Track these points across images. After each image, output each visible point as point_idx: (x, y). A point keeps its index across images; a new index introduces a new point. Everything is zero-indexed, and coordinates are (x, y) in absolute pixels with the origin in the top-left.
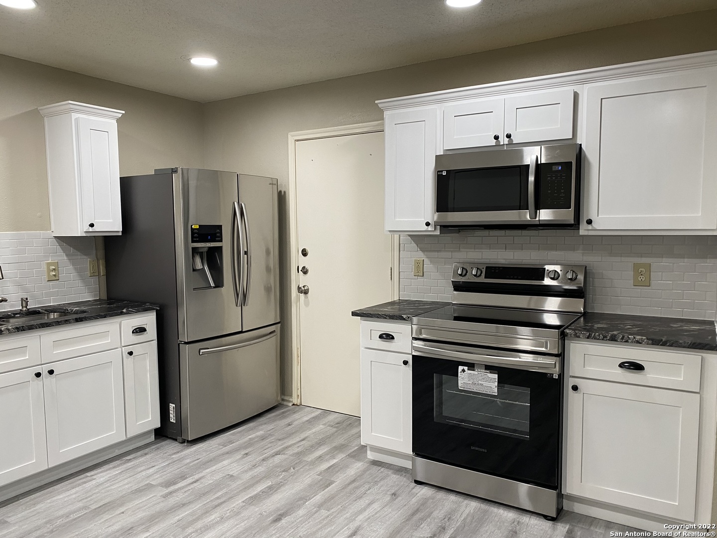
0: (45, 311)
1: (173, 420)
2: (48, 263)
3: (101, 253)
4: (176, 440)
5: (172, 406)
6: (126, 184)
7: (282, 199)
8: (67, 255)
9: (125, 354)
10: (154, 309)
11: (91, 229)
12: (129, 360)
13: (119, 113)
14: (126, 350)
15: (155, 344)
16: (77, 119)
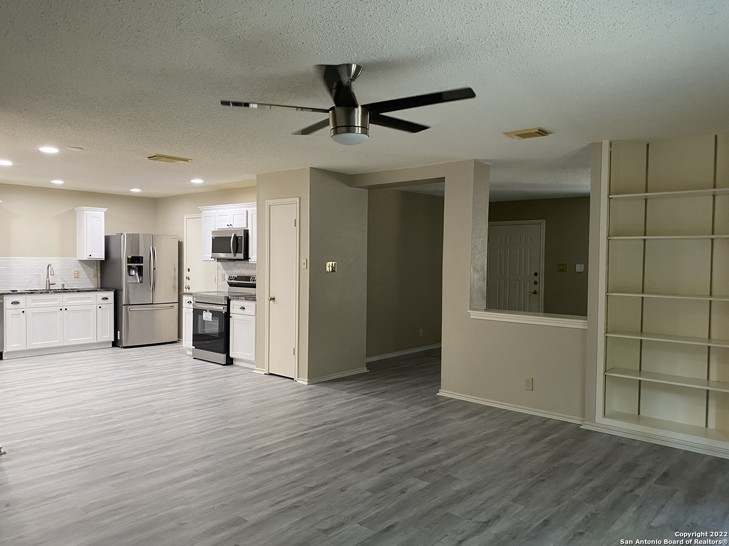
1: (119, 339)
2: (74, 271)
3: (99, 267)
4: (119, 347)
5: (119, 332)
6: (107, 239)
7: (180, 245)
8: (83, 268)
9: (98, 307)
10: (113, 291)
11: (90, 257)
12: (100, 310)
13: (105, 210)
14: (99, 306)
15: (113, 305)
16: (86, 213)
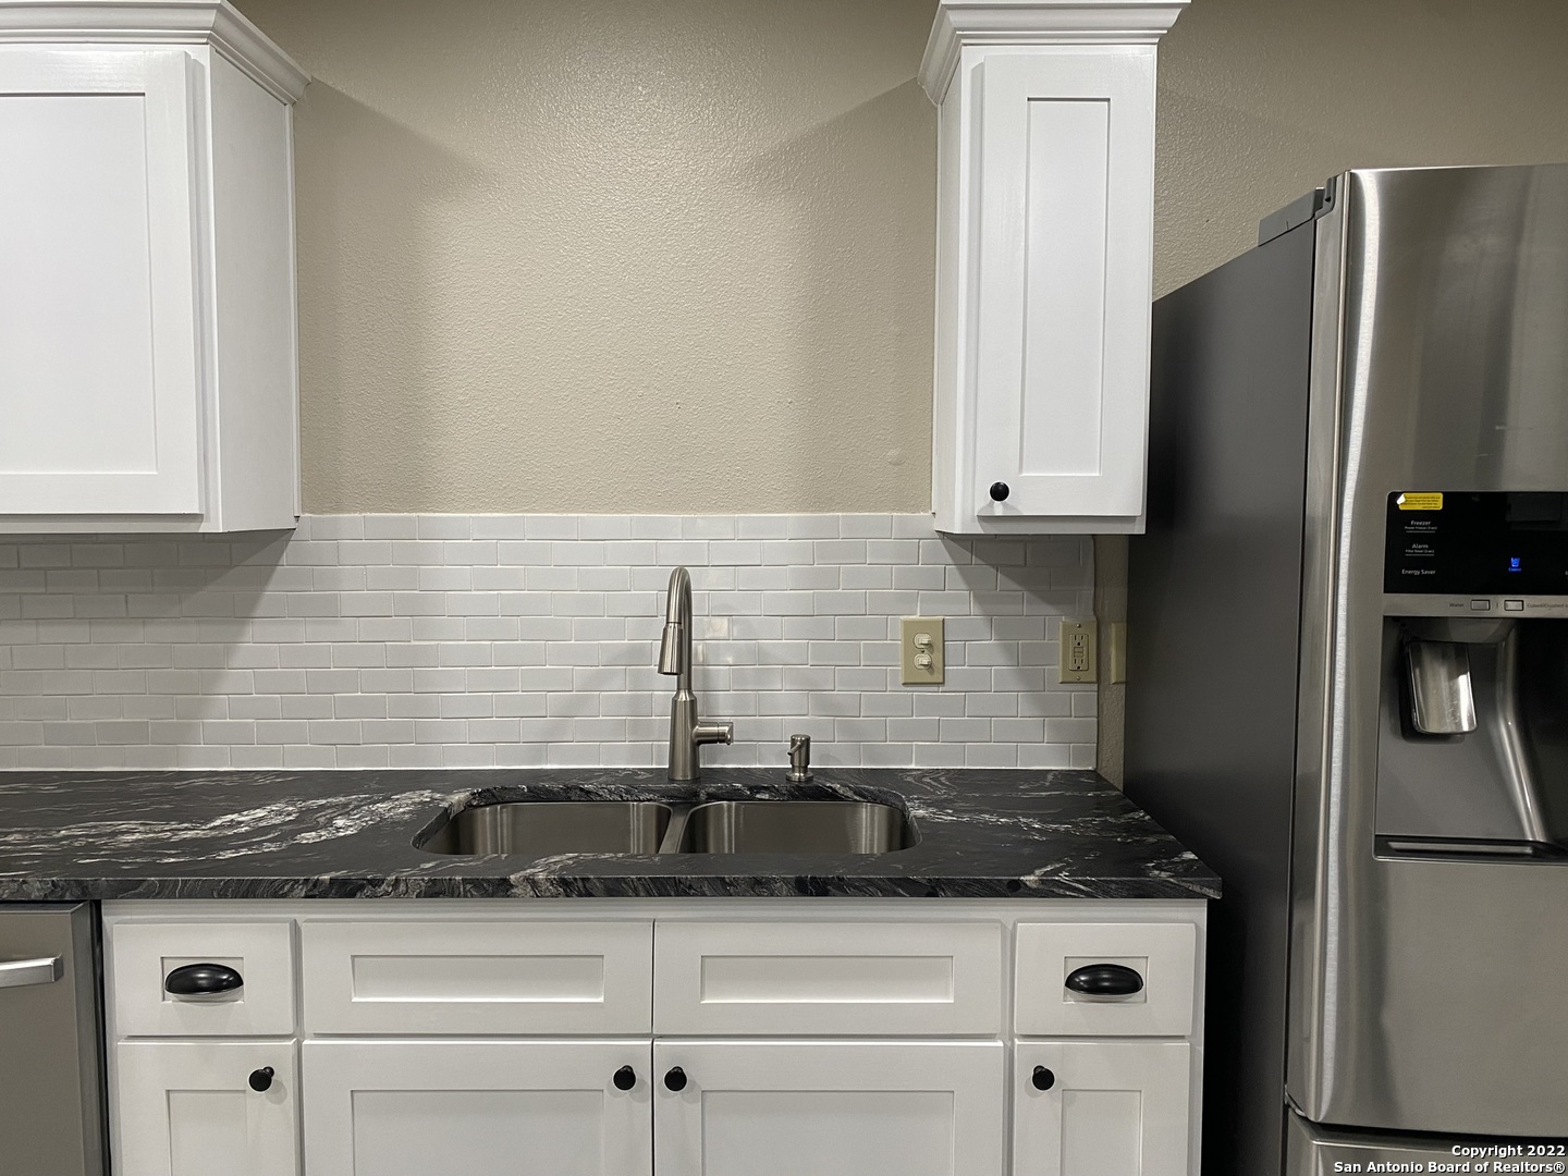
0: (855, 793)
2: (907, 624)
3: (1116, 597)
8: (980, 600)
9: (1024, 1075)
10: (1202, 896)
11: (999, 509)
14: (1030, 1056)
16: (978, 70)
